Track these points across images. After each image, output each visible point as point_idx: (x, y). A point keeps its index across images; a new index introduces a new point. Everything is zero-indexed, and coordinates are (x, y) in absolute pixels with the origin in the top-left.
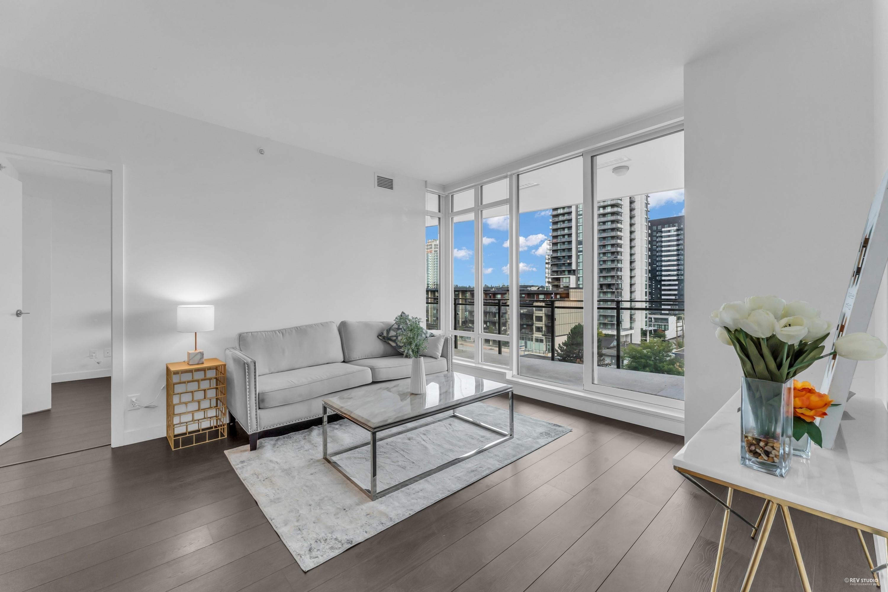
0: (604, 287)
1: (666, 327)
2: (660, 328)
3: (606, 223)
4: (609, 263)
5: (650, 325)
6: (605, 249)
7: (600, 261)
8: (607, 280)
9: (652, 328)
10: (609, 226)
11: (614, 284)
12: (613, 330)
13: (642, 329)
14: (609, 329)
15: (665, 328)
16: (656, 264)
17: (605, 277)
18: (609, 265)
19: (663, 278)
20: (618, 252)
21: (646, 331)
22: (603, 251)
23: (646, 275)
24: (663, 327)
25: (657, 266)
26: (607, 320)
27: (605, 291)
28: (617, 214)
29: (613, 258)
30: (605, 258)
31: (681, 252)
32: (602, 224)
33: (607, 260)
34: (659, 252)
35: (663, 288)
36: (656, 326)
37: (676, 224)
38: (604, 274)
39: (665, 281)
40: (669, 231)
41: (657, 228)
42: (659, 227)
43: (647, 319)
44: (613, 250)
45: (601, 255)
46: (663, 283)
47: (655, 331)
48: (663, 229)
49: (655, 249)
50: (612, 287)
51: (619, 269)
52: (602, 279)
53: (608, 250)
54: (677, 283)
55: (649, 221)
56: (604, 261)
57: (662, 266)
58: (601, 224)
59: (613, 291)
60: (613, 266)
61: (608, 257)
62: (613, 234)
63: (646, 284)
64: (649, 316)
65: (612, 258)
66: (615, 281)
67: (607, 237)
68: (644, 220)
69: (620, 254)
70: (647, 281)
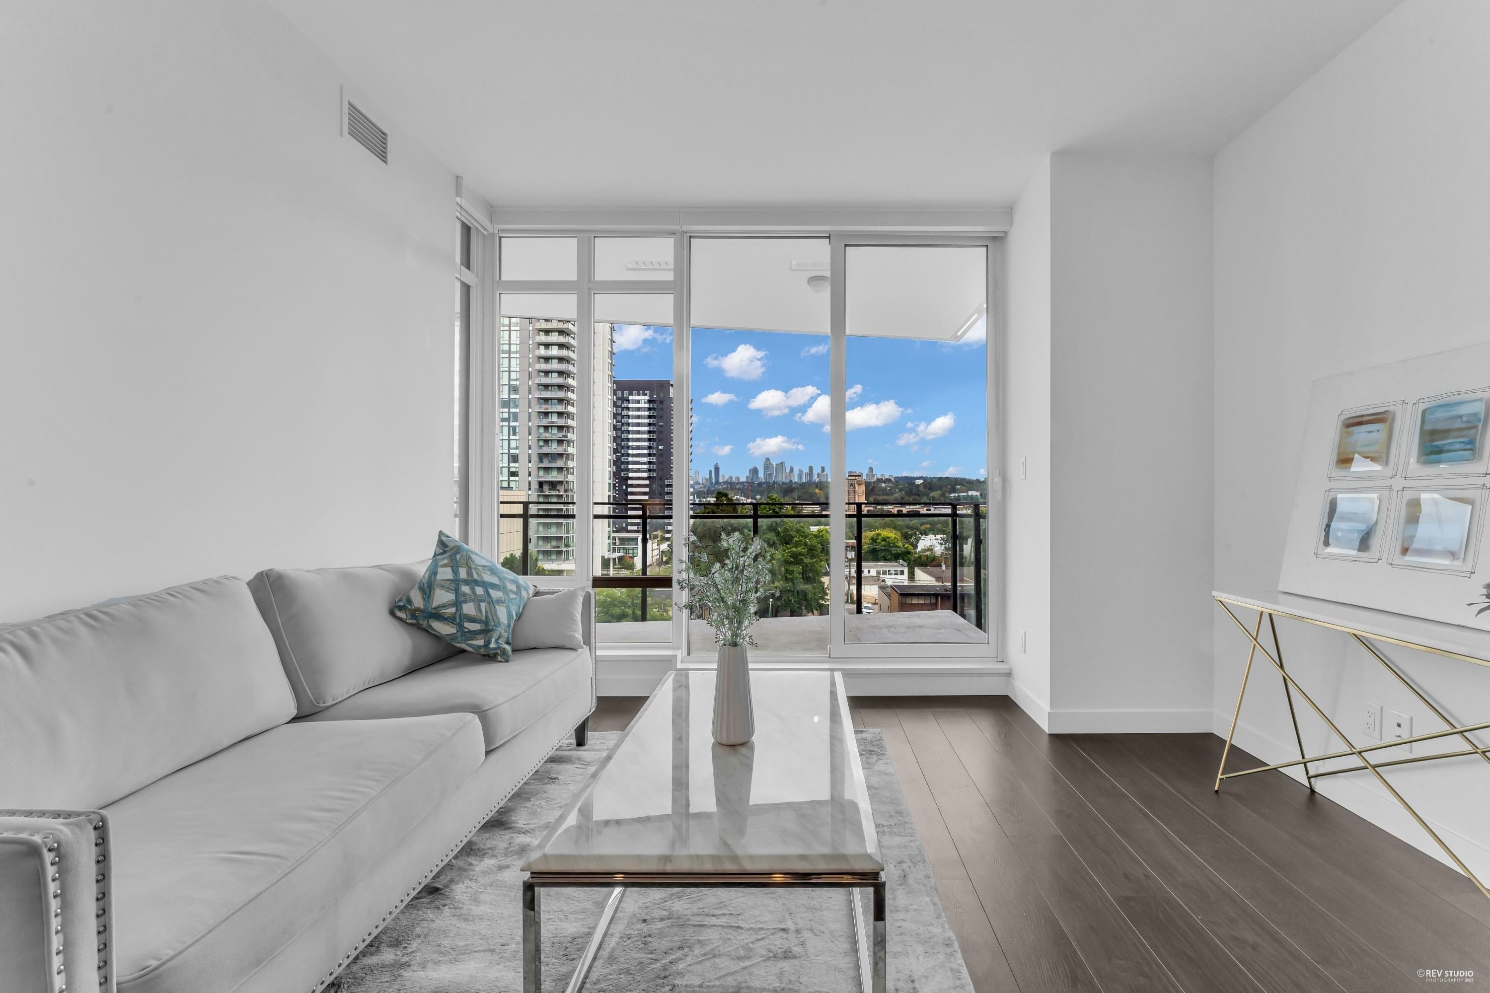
0: (546, 487)
1: (635, 551)
2: (626, 553)
3: (550, 374)
4: (555, 445)
5: (614, 551)
6: (547, 420)
7: (539, 440)
8: (550, 475)
9: (616, 555)
10: (554, 379)
11: (563, 481)
12: (559, 563)
13: (603, 557)
14: (553, 560)
15: (633, 553)
16: (620, 452)
17: (546, 469)
18: (554, 448)
19: (631, 475)
20: (568, 427)
21: (609, 560)
22: (545, 422)
23: (610, 469)
24: (631, 551)
25: (622, 455)
26: (549, 545)
27: (547, 493)
28: (568, 361)
29: (561, 436)
30: (548, 436)
31: (653, 436)
32: (543, 374)
33: (551, 440)
34: (625, 432)
35: (630, 490)
36: (621, 551)
37: (648, 393)
38: (546, 464)
39: (632, 478)
40: (638, 402)
41: (622, 394)
42: (626, 394)
43: (611, 541)
44: (561, 422)
45: (542, 430)
46: (630, 482)
47: (620, 559)
48: (631, 398)
49: (620, 427)
50: (558, 488)
51: (570, 456)
52: (541, 473)
53: (553, 422)
54: (647, 482)
55: (615, 382)
56: (546, 441)
57: (628, 455)
58: (541, 374)
59: (561, 493)
60: (560, 450)
61: (552, 435)
62: (560, 394)
63: (610, 484)
64: (613, 535)
65: (559, 436)
66: (563, 476)
67: (551, 399)
68: (607, 378)
69: (571, 430)
70: (610, 479)
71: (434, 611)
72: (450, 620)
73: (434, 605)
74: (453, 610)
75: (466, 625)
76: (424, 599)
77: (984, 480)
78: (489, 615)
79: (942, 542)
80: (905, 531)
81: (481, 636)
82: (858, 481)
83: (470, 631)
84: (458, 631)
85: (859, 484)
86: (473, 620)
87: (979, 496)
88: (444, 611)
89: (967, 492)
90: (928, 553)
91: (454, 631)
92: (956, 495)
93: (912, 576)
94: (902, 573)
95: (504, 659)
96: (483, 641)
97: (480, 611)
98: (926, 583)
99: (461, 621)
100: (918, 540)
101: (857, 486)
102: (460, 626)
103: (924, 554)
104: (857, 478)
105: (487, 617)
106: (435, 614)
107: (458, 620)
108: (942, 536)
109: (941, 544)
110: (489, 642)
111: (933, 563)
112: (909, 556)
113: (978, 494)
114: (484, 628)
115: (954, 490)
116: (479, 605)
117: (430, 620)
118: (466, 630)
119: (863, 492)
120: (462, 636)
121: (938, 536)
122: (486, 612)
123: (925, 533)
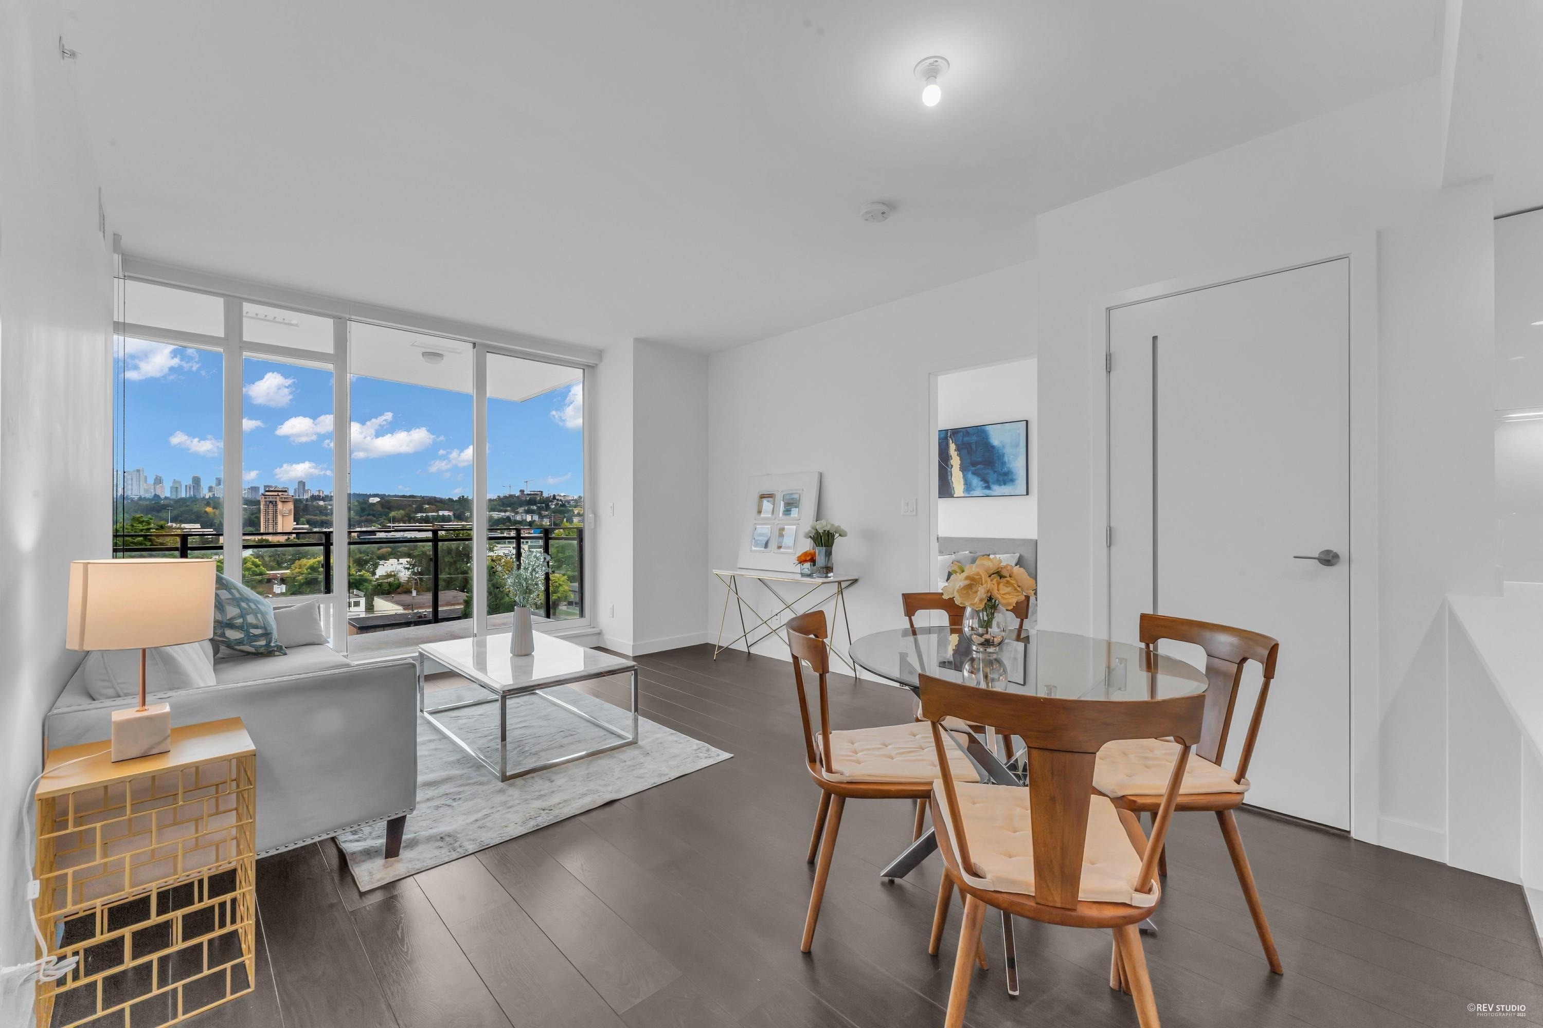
71: (228, 622)
72: (240, 628)
73: (228, 618)
74: (241, 620)
75: (252, 631)
76: (220, 613)
77: (457, 499)
78: (265, 623)
79: (408, 566)
80: (358, 556)
81: (263, 638)
82: (282, 498)
83: (255, 635)
84: (245, 636)
85: (283, 502)
86: (256, 627)
87: (452, 516)
88: (235, 621)
89: (437, 511)
90: (391, 580)
91: (242, 636)
92: (424, 515)
93: (370, 607)
94: (357, 604)
95: (282, 653)
96: (265, 641)
97: (259, 620)
98: (393, 613)
99: (247, 628)
100: (376, 566)
101: (280, 505)
102: (248, 632)
103: (386, 581)
104: (280, 494)
105: (264, 624)
106: (229, 624)
107: (246, 628)
108: (408, 560)
109: (408, 569)
110: (270, 642)
111: (399, 590)
112: (365, 584)
113: (451, 514)
114: (264, 632)
115: (421, 510)
116: (257, 616)
117: (225, 629)
118: (251, 635)
119: (290, 511)
120: (248, 639)
121: (402, 560)
122: (263, 620)
123: (385, 557)
